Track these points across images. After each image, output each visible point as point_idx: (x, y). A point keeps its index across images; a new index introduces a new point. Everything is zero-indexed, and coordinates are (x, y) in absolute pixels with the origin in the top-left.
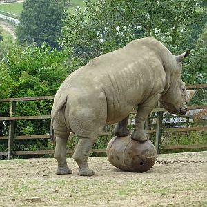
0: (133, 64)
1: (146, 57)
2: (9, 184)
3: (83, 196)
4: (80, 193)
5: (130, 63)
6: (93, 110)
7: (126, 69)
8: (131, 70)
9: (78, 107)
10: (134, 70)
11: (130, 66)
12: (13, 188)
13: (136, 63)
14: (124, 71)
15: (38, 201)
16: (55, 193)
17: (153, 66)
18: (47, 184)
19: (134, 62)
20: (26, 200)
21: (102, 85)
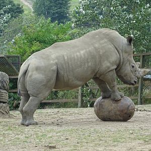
0: (85, 50)
1: (97, 45)
2: (33, 133)
3: (87, 143)
4: (84, 140)
5: (83, 50)
6: (45, 77)
7: (78, 54)
8: (82, 55)
9: (35, 72)
10: (84, 55)
11: (82, 52)
12: (35, 136)
13: (88, 50)
14: (77, 56)
15: (54, 147)
16: (66, 141)
17: (101, 53)
18: (60, 132)
19: (86, 49)
20: (45, 146)
21: (56, 61)
